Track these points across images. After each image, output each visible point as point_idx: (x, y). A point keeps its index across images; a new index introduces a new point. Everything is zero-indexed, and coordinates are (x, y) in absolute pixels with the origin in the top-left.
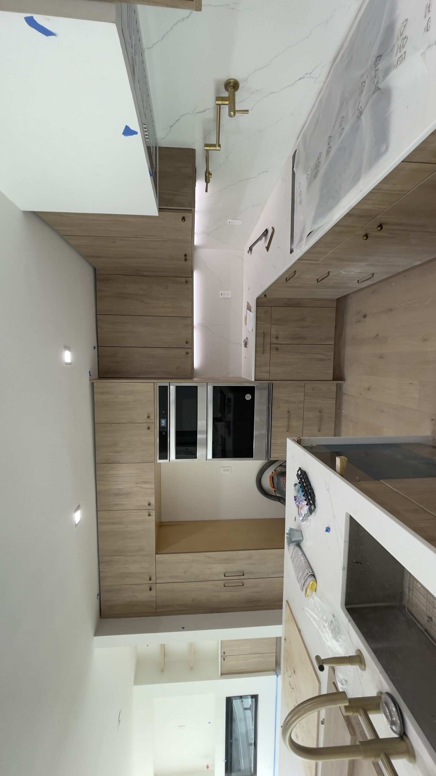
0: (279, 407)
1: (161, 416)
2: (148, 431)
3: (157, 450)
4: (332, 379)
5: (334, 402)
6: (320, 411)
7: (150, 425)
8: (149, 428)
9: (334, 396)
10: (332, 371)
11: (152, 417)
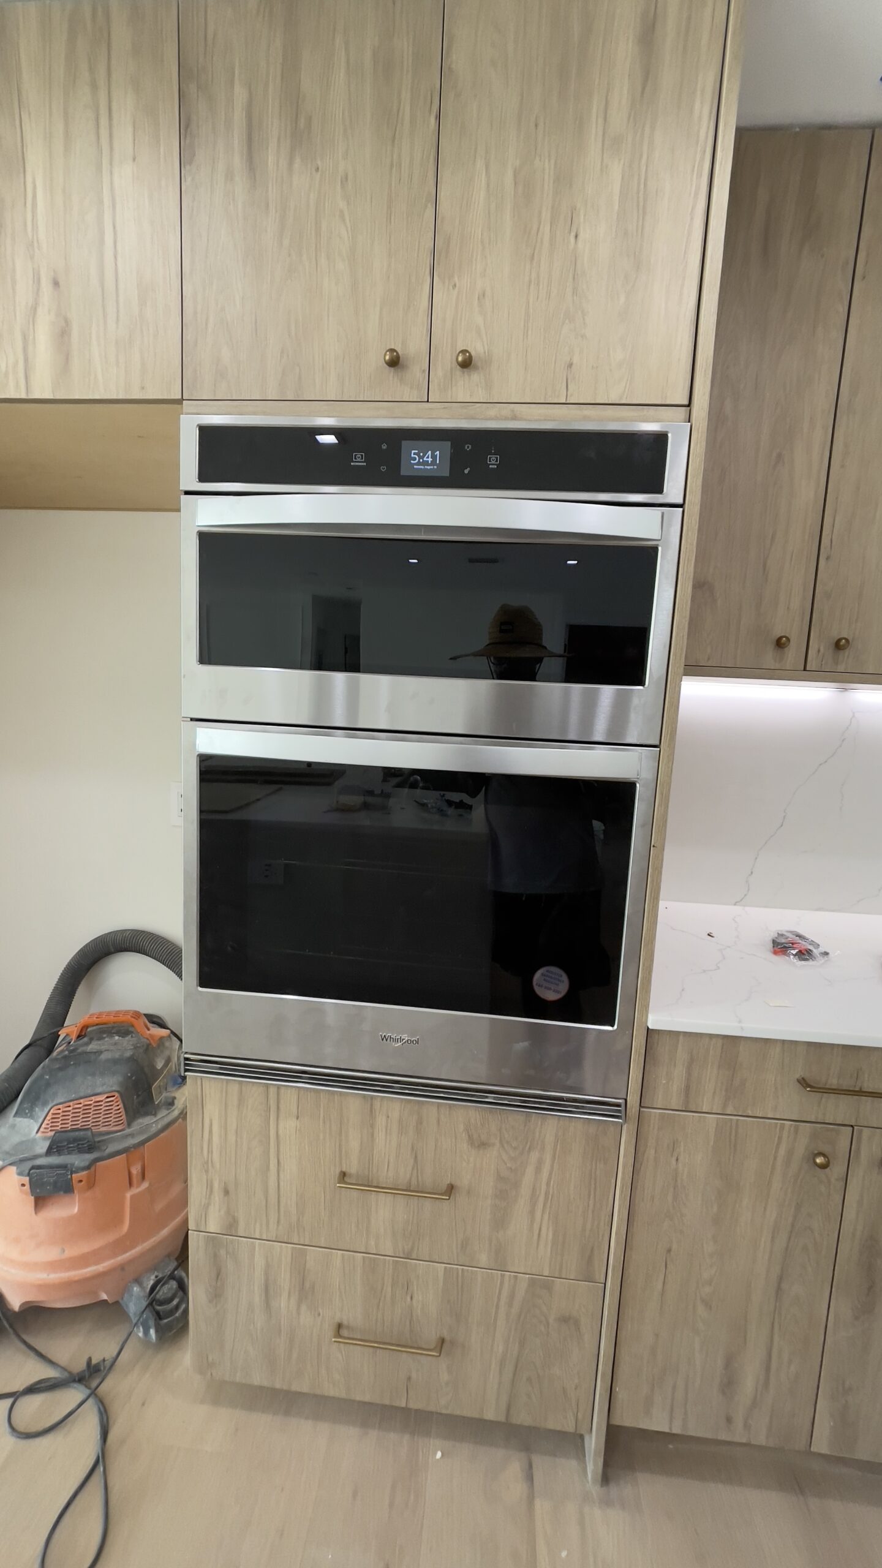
0: (483, 1145)
1: (468, 447)
2: (377, 358)
3: (254, 414)
4: (617, 1421)
5: (490, 1415)
6: (442, 1341)
7: (416, 371)
8: (395, 362)
9: (523, 1418)
10: (658, 1423)
11: (467, 388)
